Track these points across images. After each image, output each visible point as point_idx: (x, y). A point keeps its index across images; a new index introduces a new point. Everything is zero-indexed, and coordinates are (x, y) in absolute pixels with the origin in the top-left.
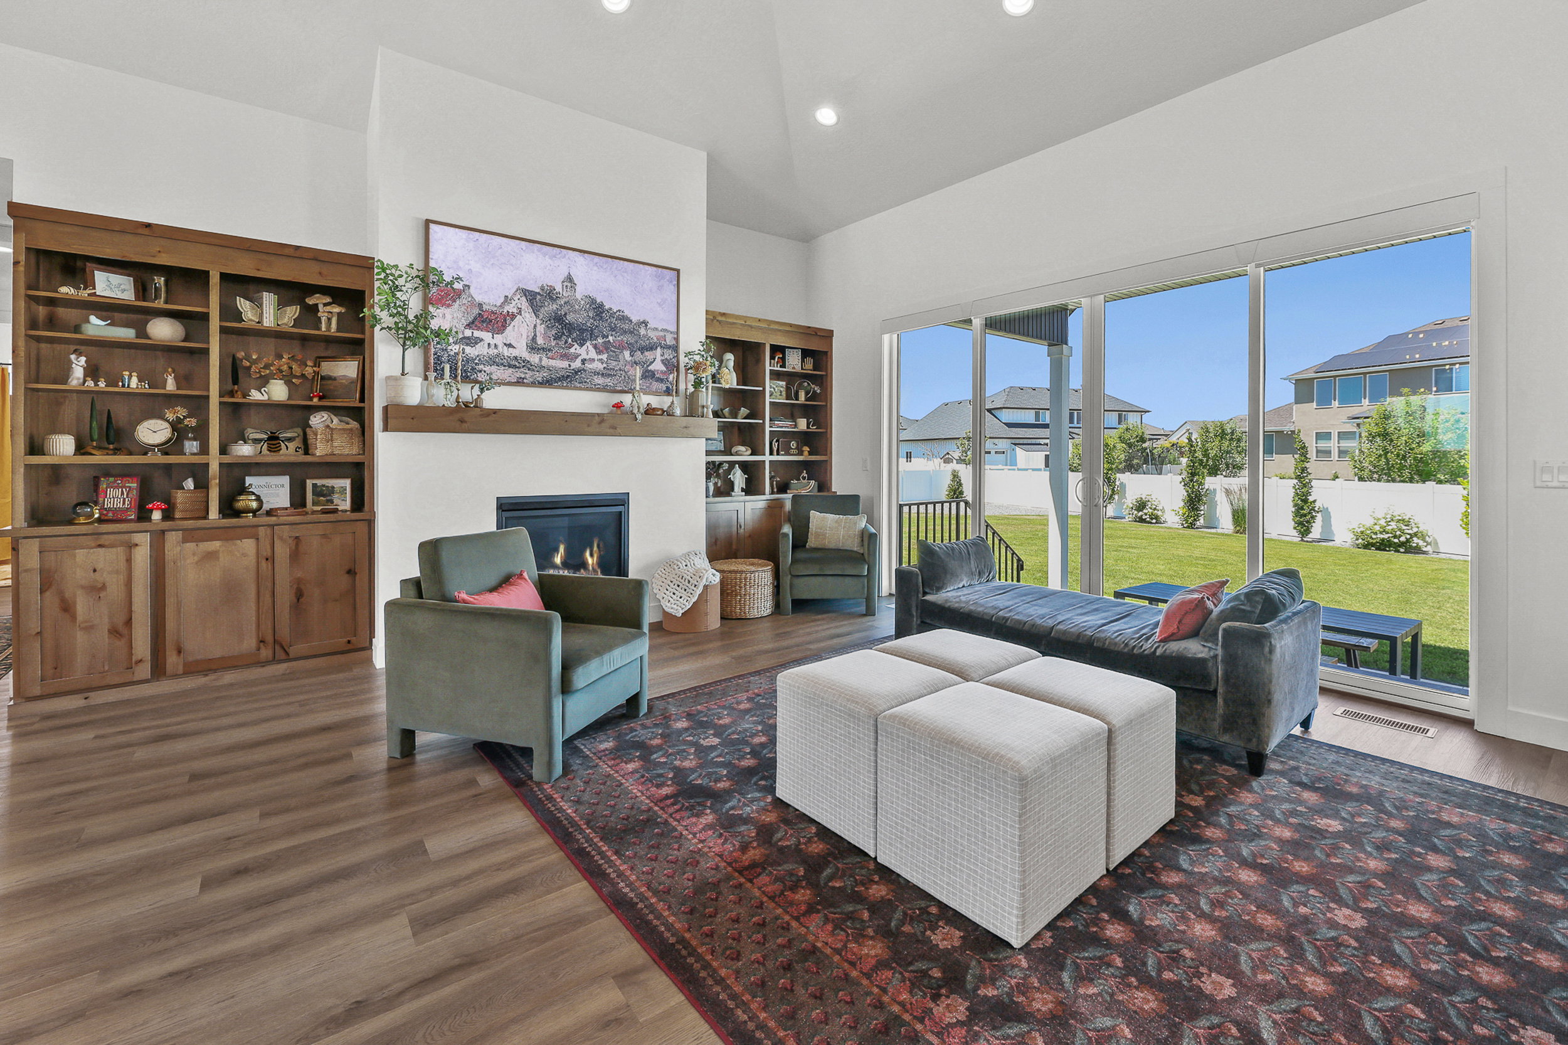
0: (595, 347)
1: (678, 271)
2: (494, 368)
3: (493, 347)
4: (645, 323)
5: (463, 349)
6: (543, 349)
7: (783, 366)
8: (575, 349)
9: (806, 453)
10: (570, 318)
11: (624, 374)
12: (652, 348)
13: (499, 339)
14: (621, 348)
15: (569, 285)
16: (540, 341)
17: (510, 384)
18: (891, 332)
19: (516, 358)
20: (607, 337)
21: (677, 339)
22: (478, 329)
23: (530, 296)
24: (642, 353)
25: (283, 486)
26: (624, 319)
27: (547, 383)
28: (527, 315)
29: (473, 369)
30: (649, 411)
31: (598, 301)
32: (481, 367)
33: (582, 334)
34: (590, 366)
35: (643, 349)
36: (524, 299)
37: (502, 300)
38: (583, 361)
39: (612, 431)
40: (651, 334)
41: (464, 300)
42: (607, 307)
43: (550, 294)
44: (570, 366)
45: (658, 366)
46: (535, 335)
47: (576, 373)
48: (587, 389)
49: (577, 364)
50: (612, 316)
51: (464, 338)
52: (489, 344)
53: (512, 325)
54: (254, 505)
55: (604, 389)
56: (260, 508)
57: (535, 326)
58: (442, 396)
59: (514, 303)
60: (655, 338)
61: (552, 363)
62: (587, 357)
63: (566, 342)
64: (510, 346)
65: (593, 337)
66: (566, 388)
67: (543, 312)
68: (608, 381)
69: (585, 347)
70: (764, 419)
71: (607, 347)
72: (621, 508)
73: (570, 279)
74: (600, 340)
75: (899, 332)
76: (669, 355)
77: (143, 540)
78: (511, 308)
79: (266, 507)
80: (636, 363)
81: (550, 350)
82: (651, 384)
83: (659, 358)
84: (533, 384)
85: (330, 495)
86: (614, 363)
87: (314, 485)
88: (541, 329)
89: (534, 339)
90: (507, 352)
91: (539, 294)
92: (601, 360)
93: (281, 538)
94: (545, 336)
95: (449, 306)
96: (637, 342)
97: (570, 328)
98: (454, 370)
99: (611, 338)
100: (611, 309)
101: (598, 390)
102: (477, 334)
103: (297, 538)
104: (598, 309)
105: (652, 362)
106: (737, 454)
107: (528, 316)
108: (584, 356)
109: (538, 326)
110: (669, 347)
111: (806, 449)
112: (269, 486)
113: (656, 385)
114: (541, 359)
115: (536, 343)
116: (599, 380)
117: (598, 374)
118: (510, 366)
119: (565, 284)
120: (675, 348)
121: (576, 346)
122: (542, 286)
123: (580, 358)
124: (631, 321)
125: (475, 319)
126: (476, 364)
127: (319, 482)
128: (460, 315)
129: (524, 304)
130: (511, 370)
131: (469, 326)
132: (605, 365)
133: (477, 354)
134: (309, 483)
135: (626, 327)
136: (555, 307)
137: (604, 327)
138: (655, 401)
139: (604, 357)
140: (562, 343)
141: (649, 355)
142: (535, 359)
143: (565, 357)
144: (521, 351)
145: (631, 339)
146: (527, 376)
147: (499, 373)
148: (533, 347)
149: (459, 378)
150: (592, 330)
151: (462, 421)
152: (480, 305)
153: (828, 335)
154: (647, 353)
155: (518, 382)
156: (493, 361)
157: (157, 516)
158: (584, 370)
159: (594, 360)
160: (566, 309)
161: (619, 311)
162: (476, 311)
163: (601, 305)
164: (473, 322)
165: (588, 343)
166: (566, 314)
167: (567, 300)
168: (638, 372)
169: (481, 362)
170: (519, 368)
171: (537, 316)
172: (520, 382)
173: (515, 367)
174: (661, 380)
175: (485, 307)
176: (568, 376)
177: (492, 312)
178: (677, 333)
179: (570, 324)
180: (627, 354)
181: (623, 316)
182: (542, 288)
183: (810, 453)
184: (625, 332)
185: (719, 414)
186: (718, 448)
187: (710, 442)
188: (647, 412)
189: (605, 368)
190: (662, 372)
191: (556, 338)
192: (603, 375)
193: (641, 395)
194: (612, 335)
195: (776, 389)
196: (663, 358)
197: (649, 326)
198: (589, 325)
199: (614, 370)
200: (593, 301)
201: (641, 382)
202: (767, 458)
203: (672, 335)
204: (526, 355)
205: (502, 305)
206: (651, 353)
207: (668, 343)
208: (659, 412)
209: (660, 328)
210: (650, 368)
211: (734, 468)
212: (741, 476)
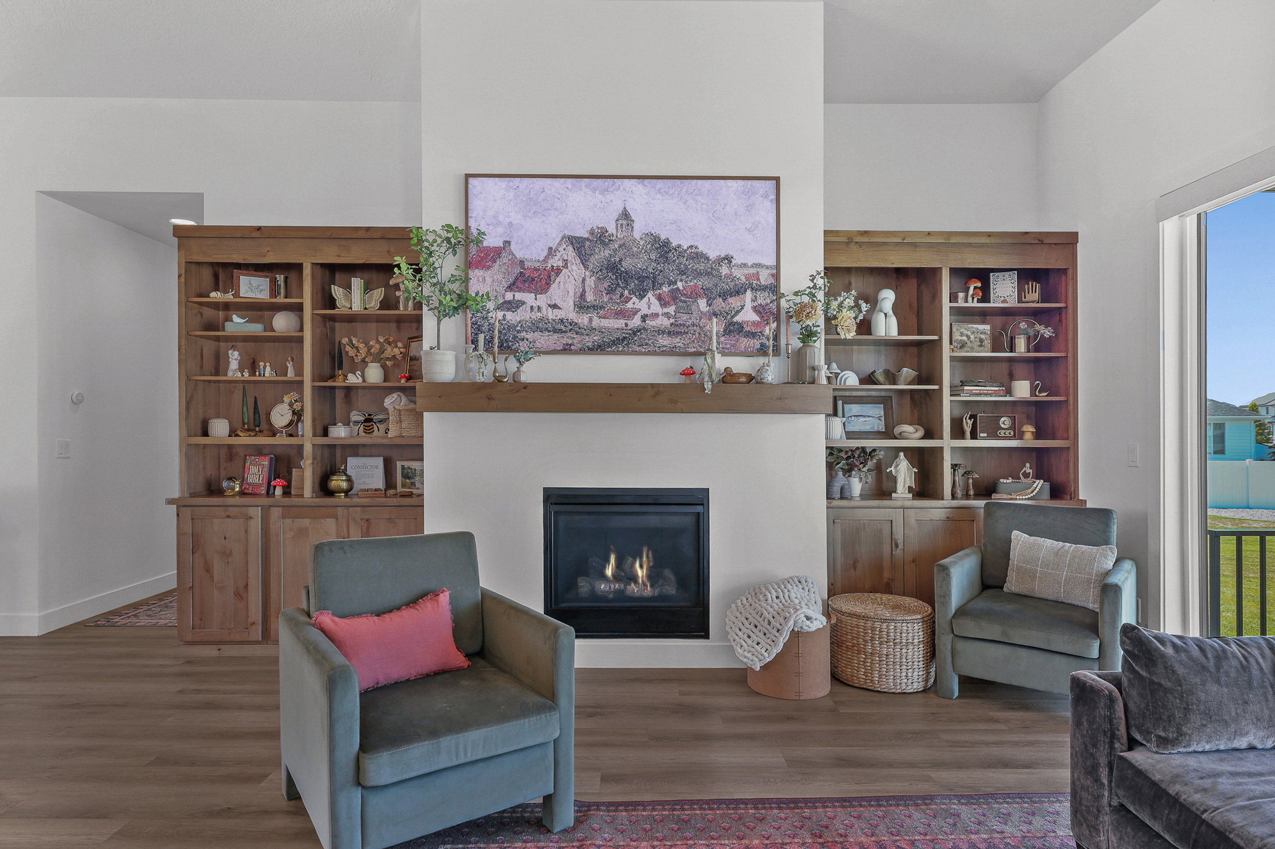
0: (659, 298)
1: (777, 179)
2: (537, 334)
3: (536, 310)
4: (728, 259)
5: (504, 316)
6: (594, 306)
7: (985, 298)
8: (634, 303)
9: (1028, 436)
10: (627, 264)
11: (698, 329)
12: (738, 291)
13: (542, 300)
14: (694, 295)
15: (625, 222)
16: (590, 297)
17: (554, 352)
19: (562, 320)
20: (675, 283)
21: (777, 276)
22: (520, 290)
23: (577, 243)
24: (724, 300)
25: (377, 467)
26: (698, 256)
27: (599, 349)
28: (574, 267)
29: (515, 337)
30: (728, 377)
31: (663, 237)
32: (523, 334)
33: (642, 283)
34: (654, 324)
35: (724, 295)
36: (570, 248)
37: (545, 253)
38: (644, 318)
40: (737, 273)
41: (505, 259)
42: (674, 245)
43: (601, 237)
44: (626, 325)
45: (748, 316)
46: (584, 291)
47: (634, 333)
48: (649, 353)
49: (636, 322)
50: (681, 255)
51: (505, 302)
52: (532, 307)
53: (557, 281)
54: (344, 485)
55: (672, 352)
56: (351, 489)
57: (584, 280)
58: (484, 372)
59: (559, 255)
60: (743, 278)
61: (605, 323)
62: (649, 312)
64: (555, 307)
65: (656, 285)
66: (623, 353)
67: (594, 261)
68: (677, 341)
69: (645, 300)
70: (940, 384)
71: (675, 296)
72: (700, 509)
73: (625, 215)
74: (666, 289)
76: (764, 298)
77: (257, 513)
78: (556, 262)
79: (357, 487)
80: (715, 315)
81: (602, 308)
82: (738, 341)
83: (749, 304)
84: (582, 350)
85: (413, 478)
86: (685, 317)
87: (403, 466)
88: (591, 282)
89: (583, 296)
90: (551, 314)
91: (588, 239)
92: (667, 315)
93: (354, 519)
94: (596, 291)
95: (489, 268)
96: (716, 286)
97: (627, 277)
98: (489, 342)
99: (680, 285)
100: (679, 246)
101: (664, 353)
102: (519, 296)
103: (367, 520)
104: (663, 248)
105: (739, 311)
106: (901, 436)
107: (576, 270)
108: (645, 311)
109: (588, 279)
110: (764, 288)
111: (1029, 429)
112: (365, 467)
113: (745, 343)
114: (591, 320)
115: (585, 300)
116: (664, 341)
117: (663, 332)
118: (555, 331)
119: (620, 222)
120: (774, 288)
121: (634, 299)
122: (592, 230)
123: (639, 314)
124: (708, 259)
125: (517, 279)
126: (518, 332)
127: (407, 464)
128: (500, 277)
129: (570, 253)
130: (556, 336)
131: (510, 288)
132: (672, 320)
133: (518, 320)
134: (399, 464)
135: (701, 267)
136: (607, 252)
137: (670, 271)
138: (740, 365)
139: (671, 310)
140: (616, 297)
141: (734, 302)
142: (583, 320)
143: (620, 314)
144: (568, 311)
146: (575, 341)
147: (544, 340)
148: (582, 306)
149: (496, 349)
150: (654, 278)
151: (490, 398)
152: (522, 262)
153: (1069, 241)
154: (730, 300)
155: (565, 350)
156: (537, 326)
157: (279, 491)
158: (644, 329)
159: (657, 315)
160: (620, 254)
161: (691, 247)
162: (518, 270)
163: (667, 243)
164: (514, 283)
165: (650, 294)
166: (621, 260)
167: (622, 242)
168: (715, 327)
169: (523, 329)
170: (565, 332)
171: (586, 267)
172: (567, 350)
173: (561, 331)
174: (753, 335)
175: (527, 264)
176: (625, 338)
177: (536, 269)
178: (778, 267)
179: (626, 272)
180: (702, 304)
181: (697, 254)
182: (592, 232)
183: (1038, 435)
184: (699, 274)
185: (869, 379)
186: (876, 429)
187: (862, 419)
188: (724, 381)
189: (672, 324)
190: (754, 323)
191: (610, 291)
192: (669, 333)
193: (718, 357)
194: (681, 280)
195: (972, 337)
196: (755, 304)
197: (734, 262)
198: (651, 270)
199: (684, 325)
200: (656, 239)
201: (722, 339)
202: (947, 443)
203: (769, 271)
204: (572, 316)
205: (545, 260)
206: (737, 298)
207: (763, 283)
208: (743, 379)
209: (750, 264)
210: (735, 320)
211: (897, 456)
212: (908, 469)
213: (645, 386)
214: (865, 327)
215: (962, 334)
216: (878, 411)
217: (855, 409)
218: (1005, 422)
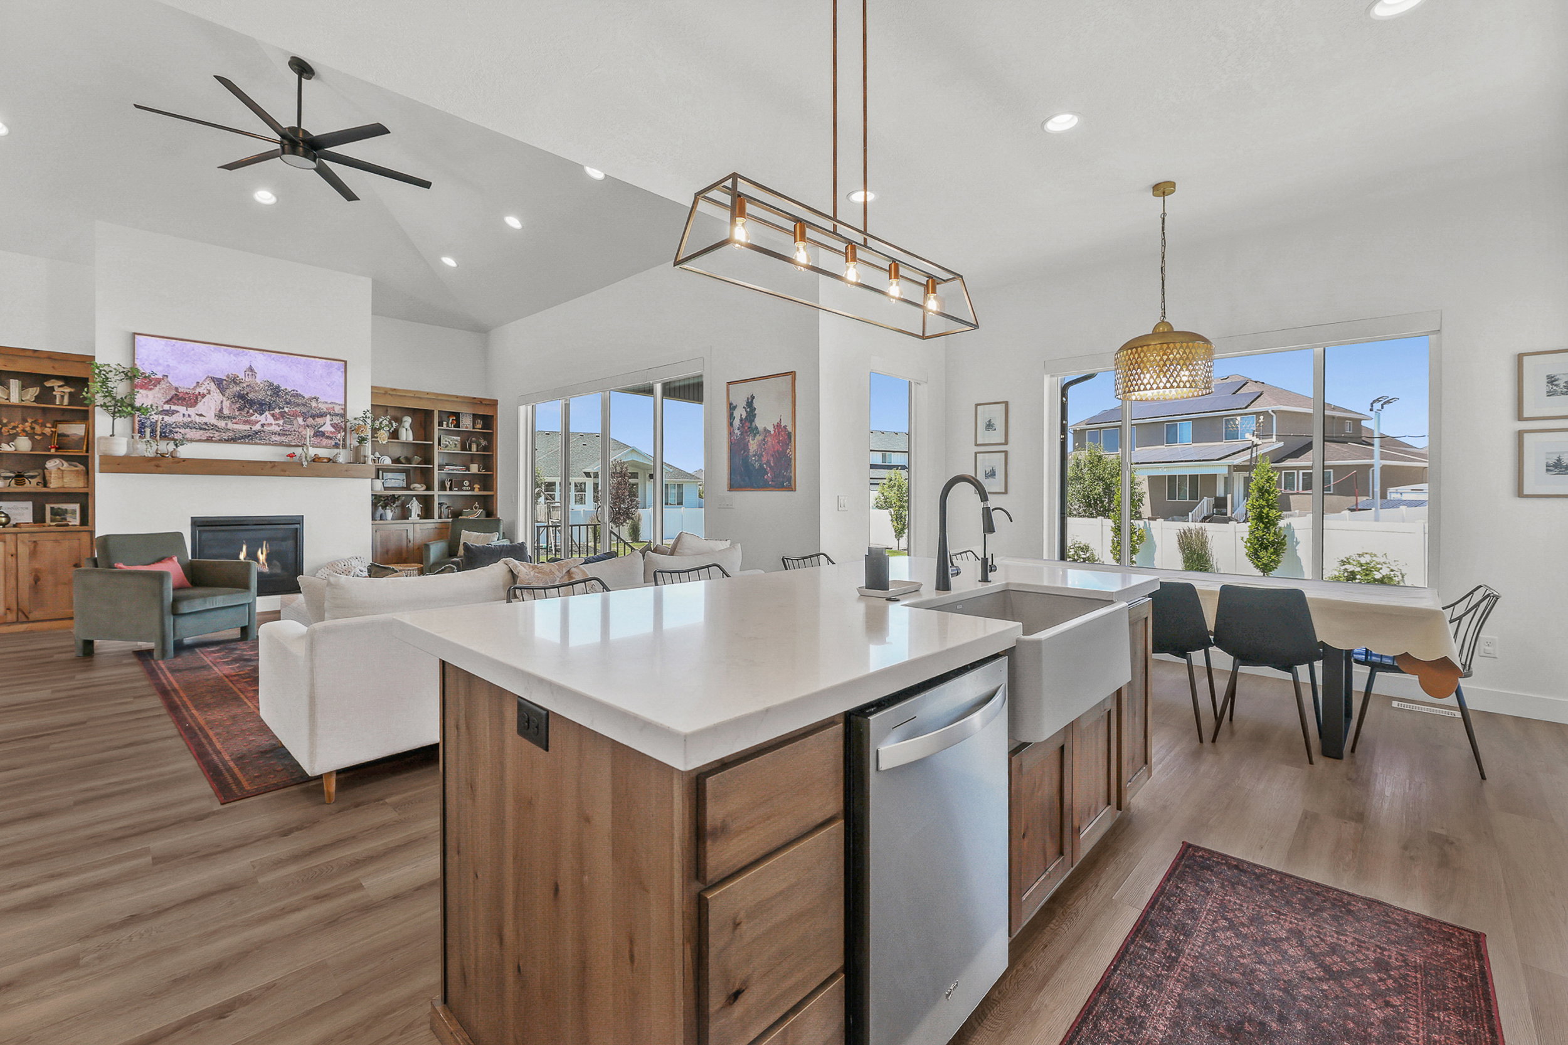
0: (273, 415)
1: (346, 362)
2: (188, 430)
3: (187, 416)
4: (316, 398)
5: (163, 418)
6: (229, 417)
7: (457, 426)
8: (256, 417)
9: (477, 489)
10: (251, 396)
11: (297, 433)
12: (322, 415)
13: (191, 411)
14: (295, 415)
15: (250, 373)
16: (226, 412)
17: (200, 441)
18: (526, 404)
19: (206, 424)
20: (283, 408)
21: (345, 410)
22: (175, 404)
23: (219, 383)
24: (313, 420)
25: (27, 508)
26: (298, 396)
27: (233, 440)
28: (215, 394)
29: (171, 431)
30: (316, 459)
31: (275, 384)
32: (178, 429)
33: (262, 407)
34: (269, 429)
35: (314, 417)
36: (213, 383)
37: (195, 385)
38: (263, 425)
39: (282, 473)
40: (320, 405)
41: (163, 384)
42: (282, 388)
43: (235, 381)
45: (327, 428)
46: (222, 408)
47: (257, 433)
48: (266, 444)
49: (258, 427)
50: (287, 394)
51: (163, 410)
52: (184, 415)
53: (202, 402)
54: (3, 520)
55: (281, 444)
56: (8, 522)
57: (222, 402)
58: (146, 449)
59: (204, 387)
60: (325, 409)
61: (236, 426)
62: (266, 422)
63: (248, 412)
64: (201, 415)
65: (270, 408)
66: (248, 443)
67: (229, 392)
68: (284, 439)
69: (264, 415)
70: (433, 464)
71: (283, 415)
72: (296, 526)
73: (251, 369)
74: (277, 411)
75: (534, 404)
76: (337, 420)
78: (202, 390)
79: (13, 522)
80: (308, 426)
81: (234, 418)
82: (321, 440)
83: (328, 422)
84: (220, 441)
85: (64, 515)
86: (290, 426)
87: (52, 508)
88: (226, 404)
89: (221, 410)
90: (198, 420)
91: (225, 380)
92: (278, 424)
93: (23, 542)
94: (230, 408)
95: (151, 389)
96: (309, 412)
97: (251, 403)
98: (153, 432)
99: (286, 410)
100: (286, 389)
101: (275, 445)
102: (174, 408)
103: (35, 542)
104: (276, 390)
105: (322, 426)
107: (216, 396)
108: (263, 421)
109: (224, 402)
110: (337, 415)
111: (478, 486)
112: (17, 509)
113: (325, 441)
114: (226, 424)
115: (223, 413)
116: (277, 438)
117: (275, 434)
118: (201, 429)
119: (247, 373)
120: (343, 416)
121: (256, 414)
122: (228, 375)
123: (260, 423)
124: (304, 397)
125: (172, 398)
126: (173, 428)
127: (56, 506)
128: (160, 395)
129: (213, 387)
130: (201, 432)
131: (167, 402)
132: (281, 428)
133: (174, 421)
134: (48, 507)
135: (300, 401)
136: (238, 389)
137: (280, 401)
138: (323, 453)
139: (281, 422)
140: (244, 413)
141: (320, 421)
142: (221, 424)
143: (246, 422)
144: (211, 418)
145: (304, 410)
146: (215, 436)
147: (191, 434)
148: (220, 415)
149: (158, 437)
150: (270, 404)
151: (158, 466)
152: (176, 389)
153: (492, 404)
154: (317, 419)
156: (186, 426)
158: (263, 431)
159: (271, 424)
160: (247, 390)
161: (294, 390)
162: (174, 392)
163: (278, 387)
164: (170, 400)
165: (267, 413)
166: (247, 393)
167: (248, 384)
168: (309, 432)
169: (178, 427)
170: (209, 430)
171: (224, 395)
172: (209, 440)
173: (205, 429)
174: (331, 438)
175: (180, 390)
176: (249, 436)
177: (186, 393)
178: (345, 405)
179: (251, 400)
180: (300, 420)
181: (297, 394)
183: (480, 490)
184: (298, 405)
185: (396, 461)
186: (401, 486)
187: (393, 480)
188: (314, 461)
189: (281, 430)
190: (331, 432)
191: (240, 409)
192: (279, 434)
193: (310, 448)
194: (287, 407)
195: (451, 443)
196: (332, 422)
197: (319, 400)
198: (267, 400)
199: (289, 431)
200: (271, 384)
201: (312, 439)
202: (436, 492)
203: (340, 407)
204: (214, 421)
205: (194, 388)
206: (321, 419)
207: (336, 412)
208: (326, 460)
209: (329, 402)
210: (320, 430)
211: (412, 499)
212: (418, 505)
213: (266, 462)
214: (395, 435)
215: (446, 441)
216: (403, 476)
217: (390, 475)
218: (466, 483)
